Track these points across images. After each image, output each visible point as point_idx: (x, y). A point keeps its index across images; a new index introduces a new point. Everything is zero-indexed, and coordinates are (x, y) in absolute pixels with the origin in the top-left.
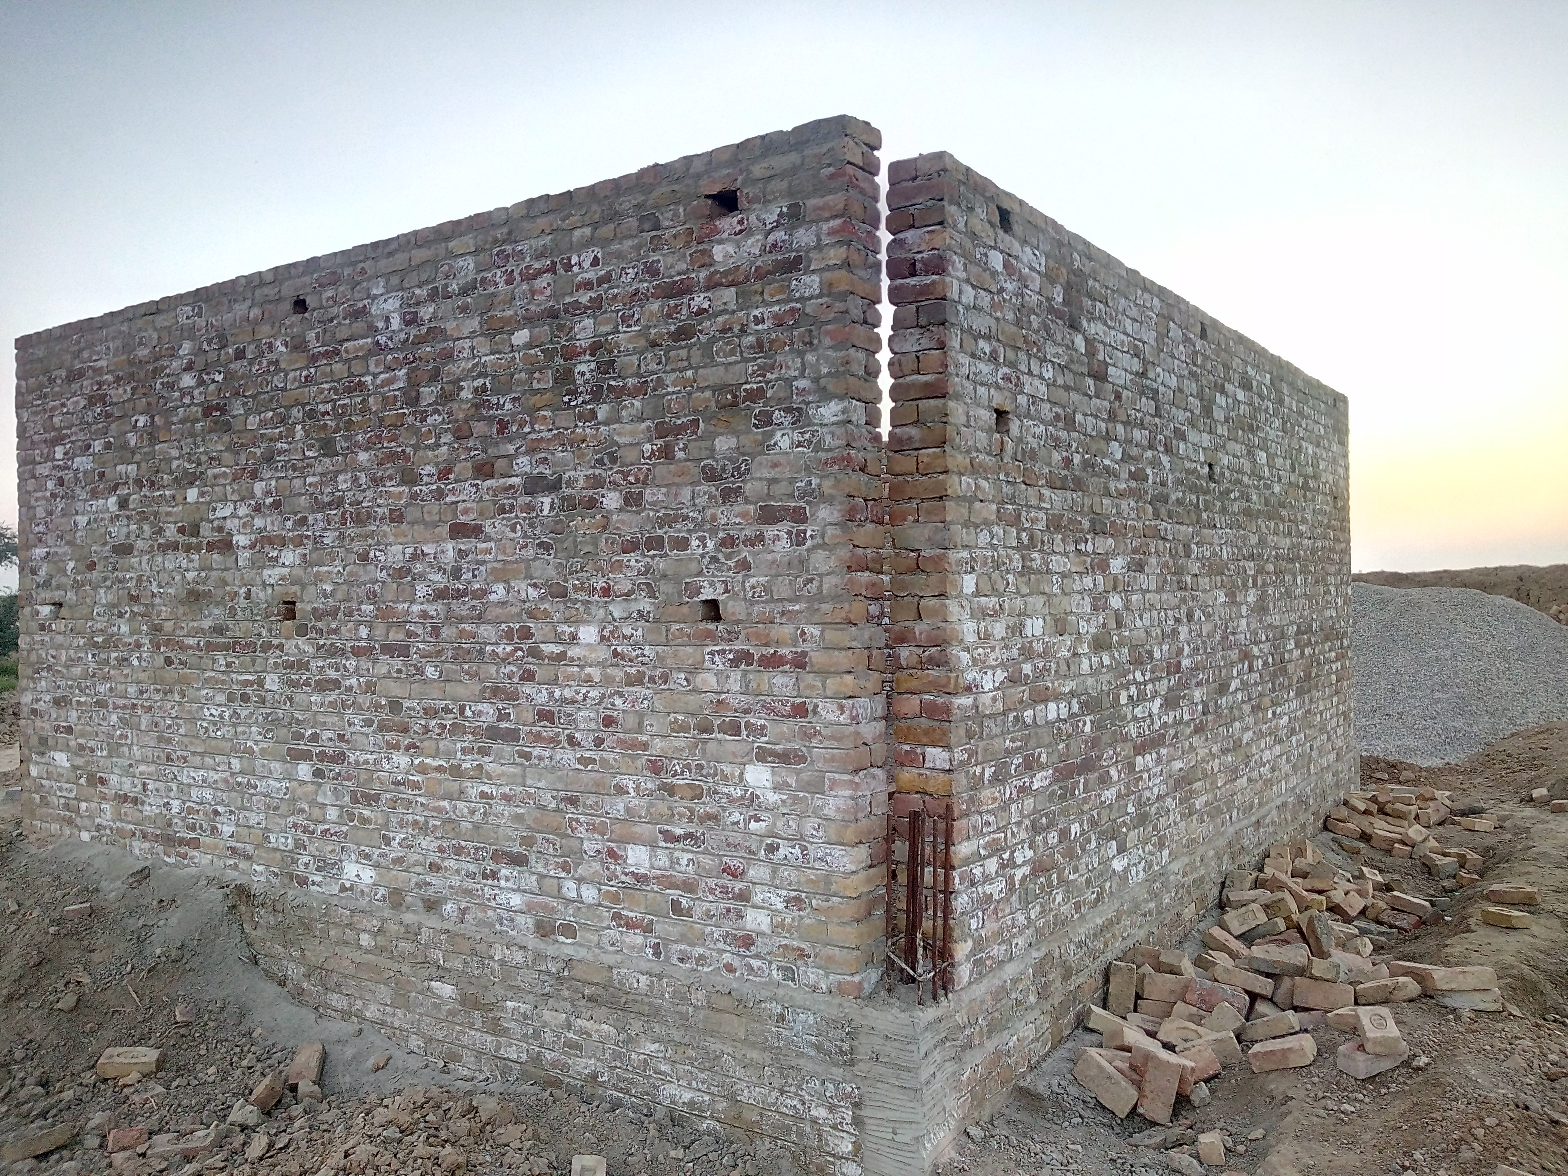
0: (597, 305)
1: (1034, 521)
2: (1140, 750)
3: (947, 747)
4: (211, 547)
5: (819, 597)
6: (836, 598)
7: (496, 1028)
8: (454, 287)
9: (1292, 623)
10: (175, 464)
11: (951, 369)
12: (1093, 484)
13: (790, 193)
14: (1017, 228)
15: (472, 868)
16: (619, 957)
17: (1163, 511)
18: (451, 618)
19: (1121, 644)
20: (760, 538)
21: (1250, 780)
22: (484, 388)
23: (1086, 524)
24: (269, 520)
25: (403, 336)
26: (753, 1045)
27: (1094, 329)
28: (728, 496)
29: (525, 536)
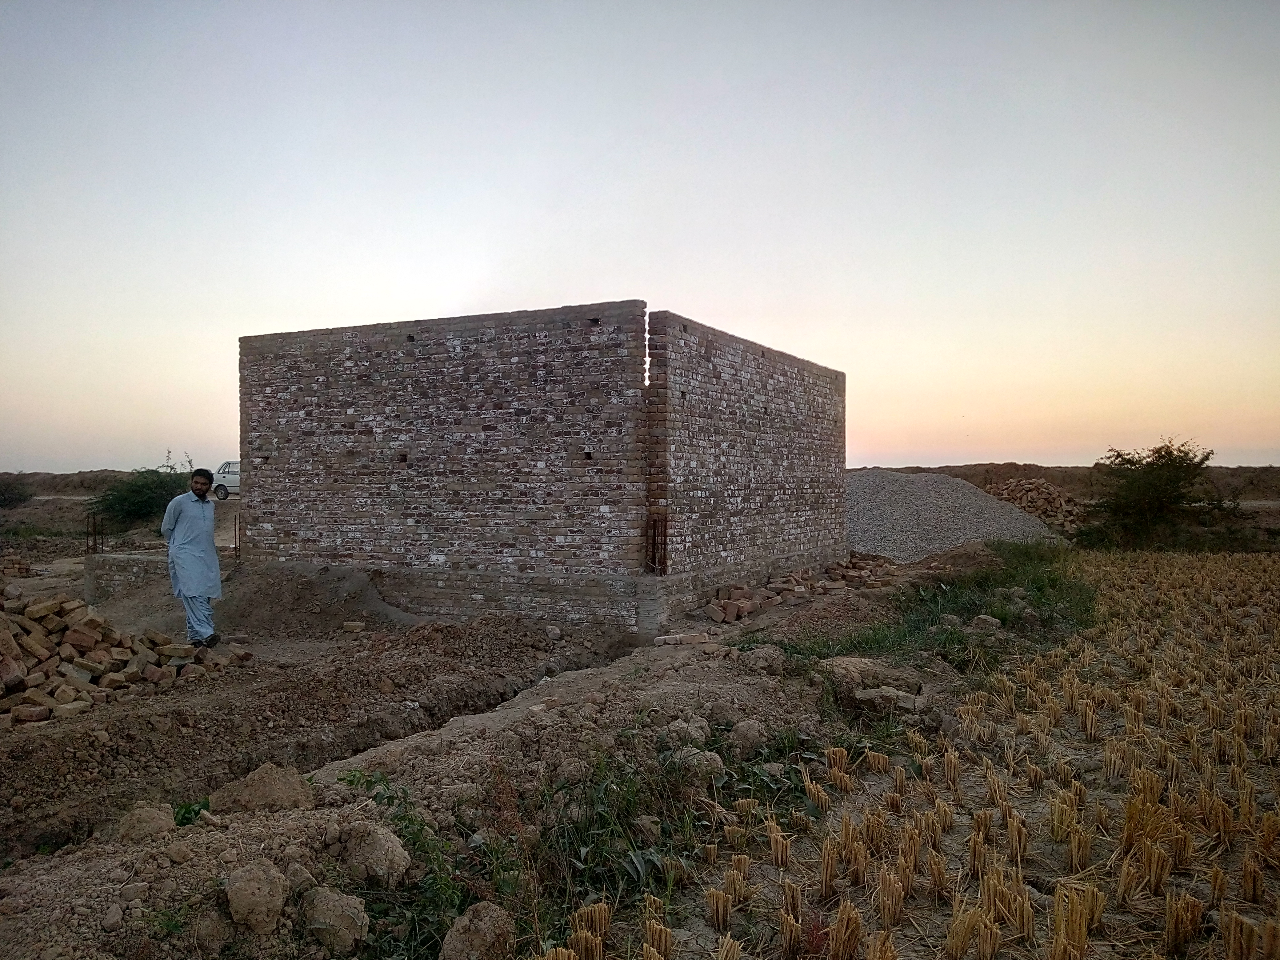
0: (546, 351)
1: (694, 428)
2: (733, 515)
3: (666, 499)
4: (361, 433)
5: (627, 451)
6: (632, 451)
7: (501, 607)
8: (485, 339)
9: (808, 477)
10: (341, 398)
11: (668, 380)
12: (715, 416)
13: (618, 322)
14: (689, 331)
15: (491, 551)
16: (552, 574)
17: (743, 426)
18: (482, 460)
19: (725, 474)
20: (606, 432)
21: (784, 540)
22: (499, 377)
23: (712, 430)
24: (393, 423)
25: (462, 355)
26: (602, 596)
27: (716, 360)
28: (594, 418)
29: (515, 430)
